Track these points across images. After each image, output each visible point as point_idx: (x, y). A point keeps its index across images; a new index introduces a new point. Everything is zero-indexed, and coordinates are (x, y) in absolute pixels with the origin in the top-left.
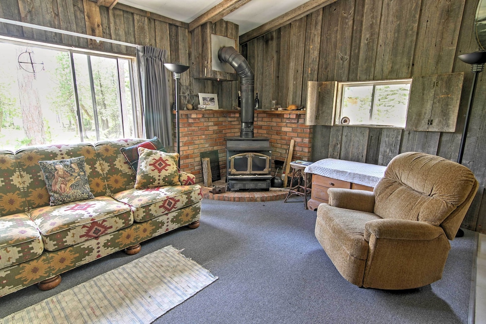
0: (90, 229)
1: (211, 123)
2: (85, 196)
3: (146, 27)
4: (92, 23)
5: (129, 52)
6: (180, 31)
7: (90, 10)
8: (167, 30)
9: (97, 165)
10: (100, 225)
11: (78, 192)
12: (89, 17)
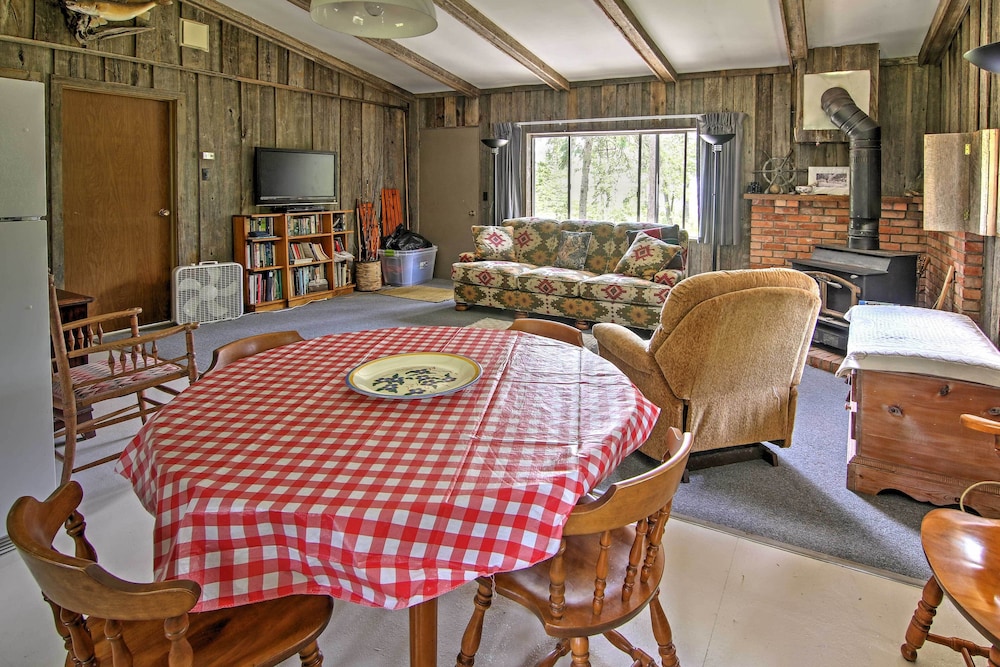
0: (542, 283)
1: (829, 218)
2: (576, 266)
3: (720, 89)
4: (656, 102)
5: (693, 123)
6: (774, 81)
7: (657, 90)
8: (752, 85)
9: (606, 245)
10: (549, 284)
11: (572, 262)
12: (654, 97)
